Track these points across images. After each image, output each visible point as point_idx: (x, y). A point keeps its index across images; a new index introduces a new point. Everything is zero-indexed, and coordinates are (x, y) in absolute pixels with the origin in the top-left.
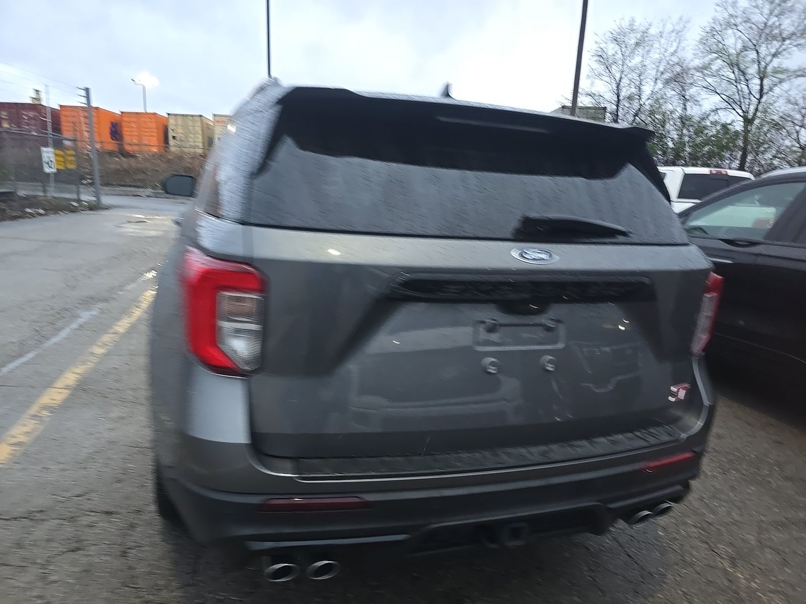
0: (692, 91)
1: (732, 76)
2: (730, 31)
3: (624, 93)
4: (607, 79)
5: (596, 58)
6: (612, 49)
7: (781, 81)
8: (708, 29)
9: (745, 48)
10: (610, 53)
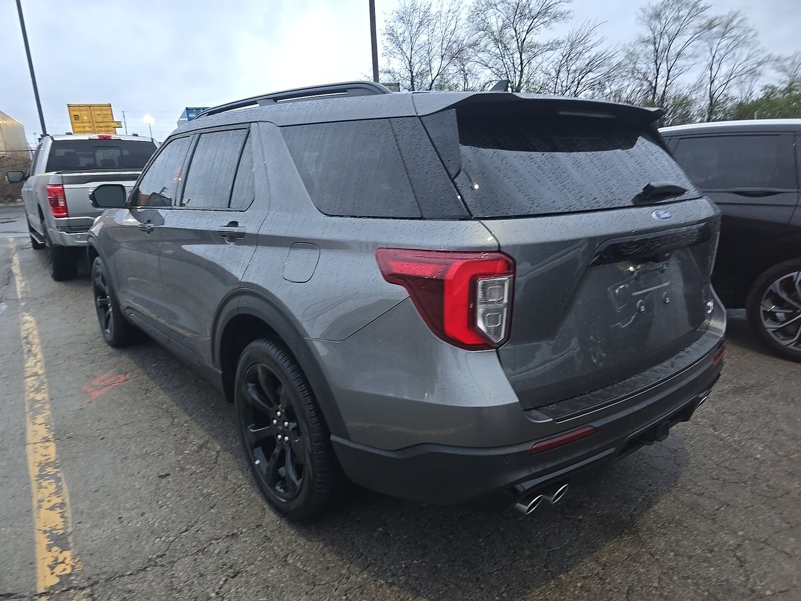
0: (469, 65)
1: (497, 51)
2: (491, 11)
3: (415, 70)
4: (400, 56)
5: (386, 36)
6: (400, 28)
7: (535, 55)
8: (473, 9)
9: (505, 27)
10: (400, 31)
